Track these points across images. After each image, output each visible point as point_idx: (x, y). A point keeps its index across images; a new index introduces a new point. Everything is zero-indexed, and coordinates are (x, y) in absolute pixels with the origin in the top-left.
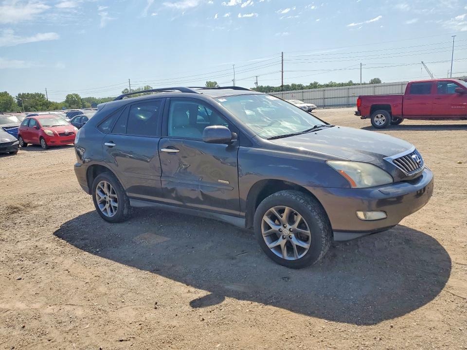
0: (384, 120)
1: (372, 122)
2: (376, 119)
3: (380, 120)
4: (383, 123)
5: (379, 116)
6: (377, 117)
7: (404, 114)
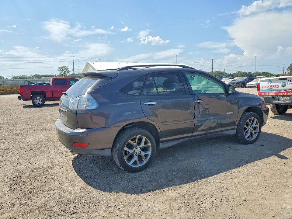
0: (41, 101)
1: (33, 102)
2: (35, 101)
3: (39, 101)
4: (41, 103)
5: (38, 98)
6: (36, 99)
7: (54, 97)
